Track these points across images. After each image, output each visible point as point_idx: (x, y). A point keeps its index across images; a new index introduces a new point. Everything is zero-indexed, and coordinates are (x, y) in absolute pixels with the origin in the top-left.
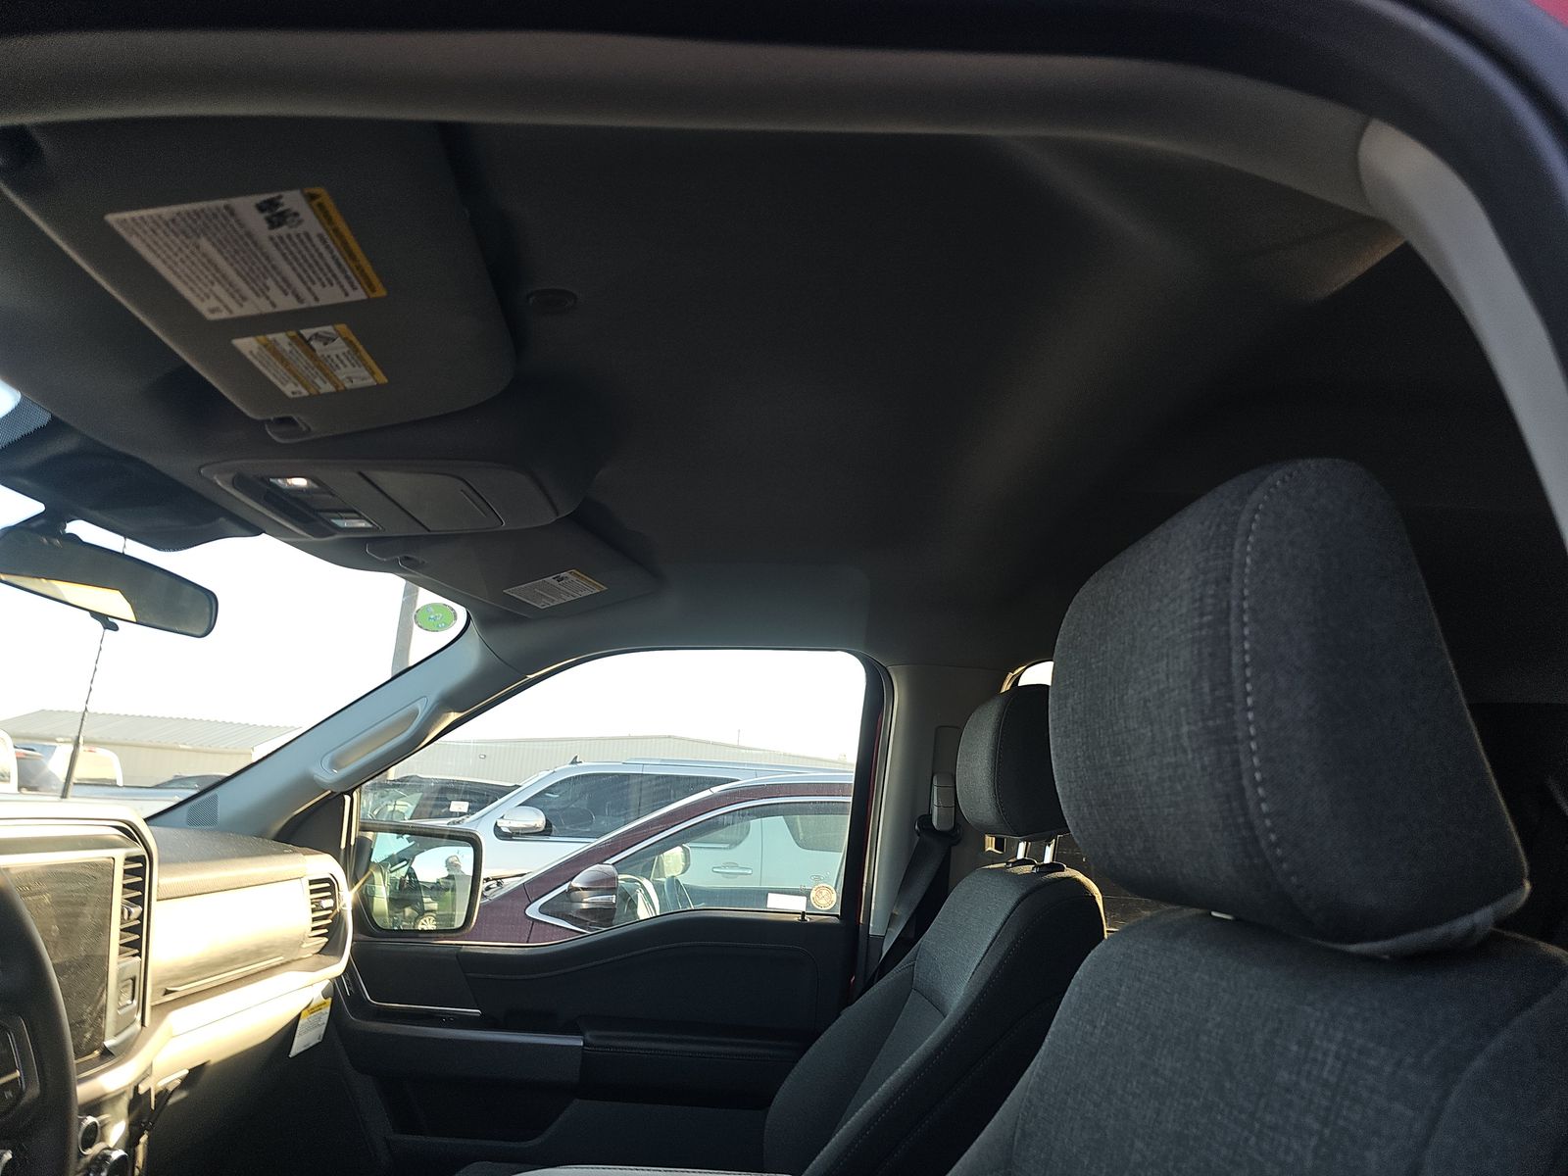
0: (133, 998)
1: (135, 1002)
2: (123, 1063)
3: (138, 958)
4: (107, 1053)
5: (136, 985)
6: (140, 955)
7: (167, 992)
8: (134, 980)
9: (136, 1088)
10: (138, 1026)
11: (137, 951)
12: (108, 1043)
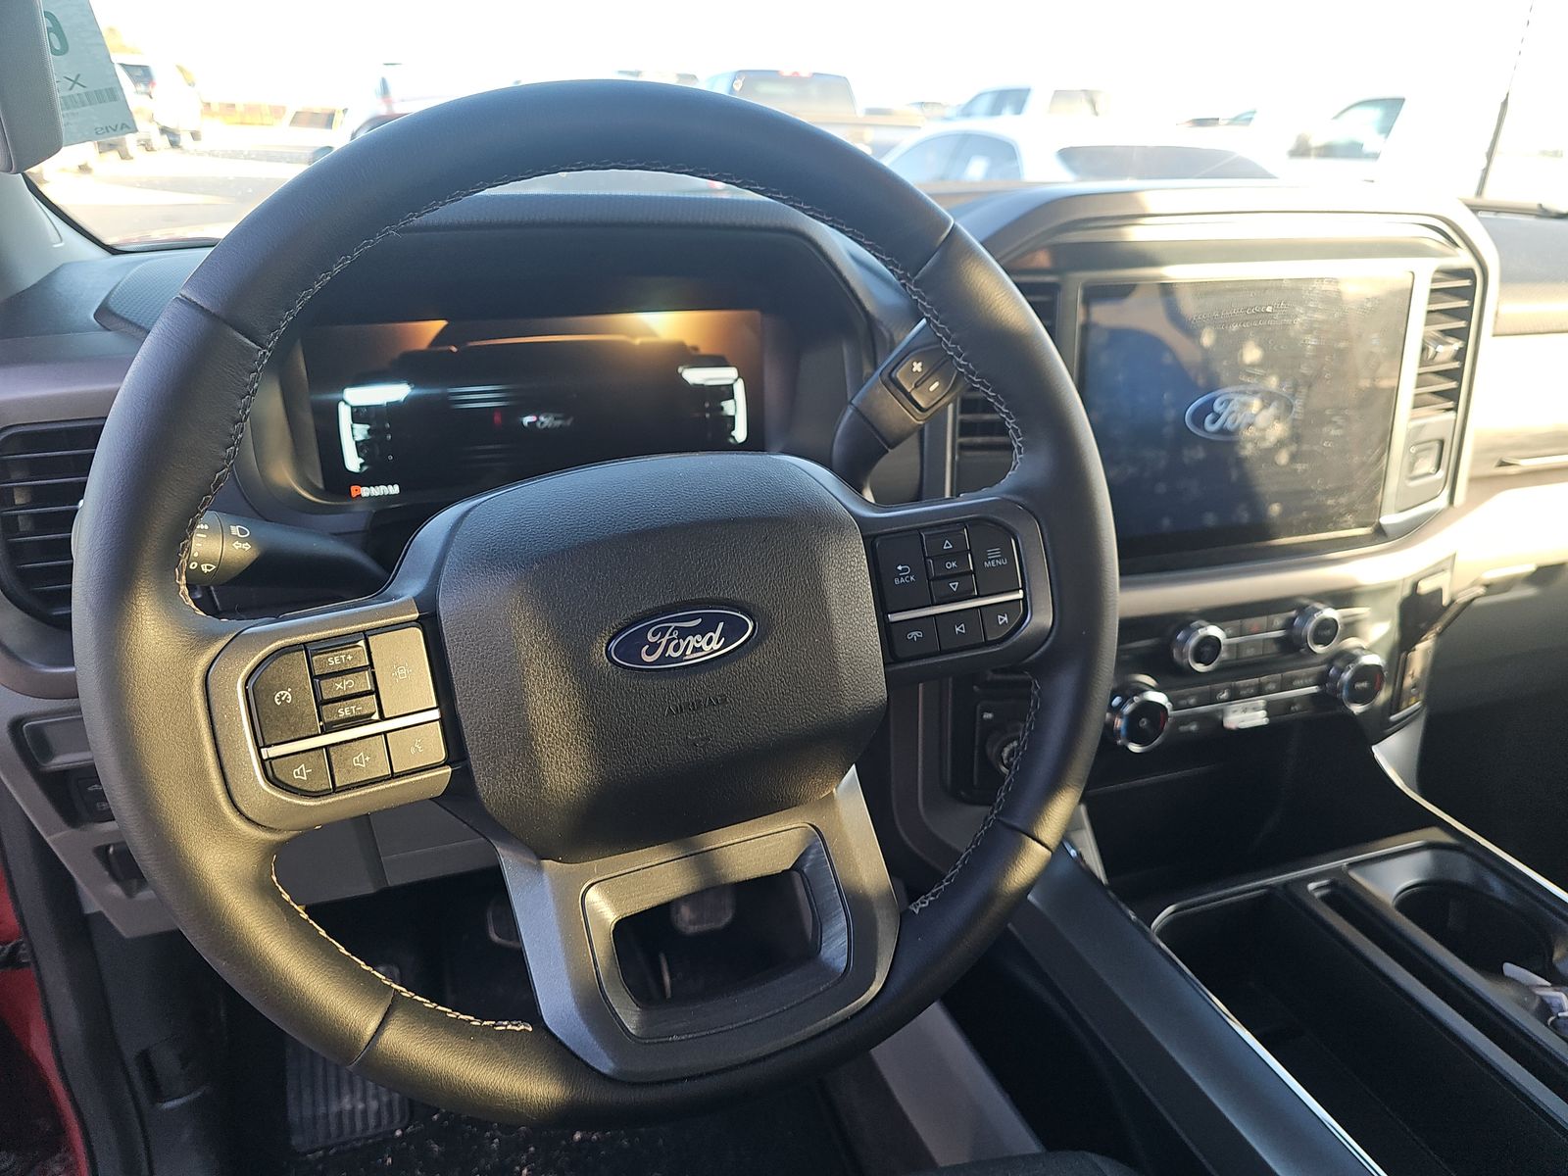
0: (1438, 466)
1: (1441, 473)
2: (1407, 547)
3: (1451, 415)
4: (1380, 533)
5: (1447, 452)
6: (1455, 409)
7: (1502, 464)
8: (1442, 443)
9: (1415, 586)
10: (1442, 502)
11: (1450, 404)
12: (1387, 519)
